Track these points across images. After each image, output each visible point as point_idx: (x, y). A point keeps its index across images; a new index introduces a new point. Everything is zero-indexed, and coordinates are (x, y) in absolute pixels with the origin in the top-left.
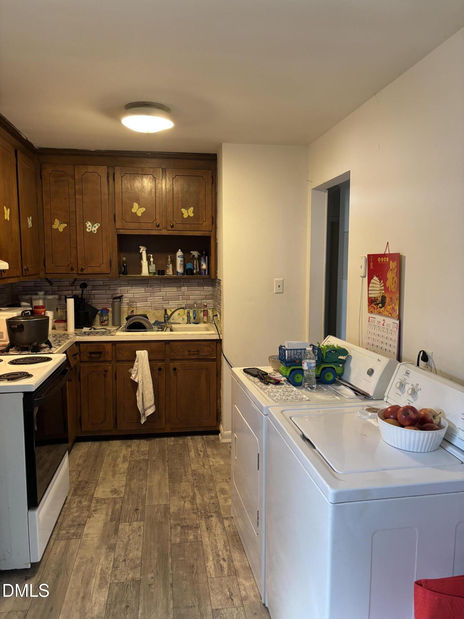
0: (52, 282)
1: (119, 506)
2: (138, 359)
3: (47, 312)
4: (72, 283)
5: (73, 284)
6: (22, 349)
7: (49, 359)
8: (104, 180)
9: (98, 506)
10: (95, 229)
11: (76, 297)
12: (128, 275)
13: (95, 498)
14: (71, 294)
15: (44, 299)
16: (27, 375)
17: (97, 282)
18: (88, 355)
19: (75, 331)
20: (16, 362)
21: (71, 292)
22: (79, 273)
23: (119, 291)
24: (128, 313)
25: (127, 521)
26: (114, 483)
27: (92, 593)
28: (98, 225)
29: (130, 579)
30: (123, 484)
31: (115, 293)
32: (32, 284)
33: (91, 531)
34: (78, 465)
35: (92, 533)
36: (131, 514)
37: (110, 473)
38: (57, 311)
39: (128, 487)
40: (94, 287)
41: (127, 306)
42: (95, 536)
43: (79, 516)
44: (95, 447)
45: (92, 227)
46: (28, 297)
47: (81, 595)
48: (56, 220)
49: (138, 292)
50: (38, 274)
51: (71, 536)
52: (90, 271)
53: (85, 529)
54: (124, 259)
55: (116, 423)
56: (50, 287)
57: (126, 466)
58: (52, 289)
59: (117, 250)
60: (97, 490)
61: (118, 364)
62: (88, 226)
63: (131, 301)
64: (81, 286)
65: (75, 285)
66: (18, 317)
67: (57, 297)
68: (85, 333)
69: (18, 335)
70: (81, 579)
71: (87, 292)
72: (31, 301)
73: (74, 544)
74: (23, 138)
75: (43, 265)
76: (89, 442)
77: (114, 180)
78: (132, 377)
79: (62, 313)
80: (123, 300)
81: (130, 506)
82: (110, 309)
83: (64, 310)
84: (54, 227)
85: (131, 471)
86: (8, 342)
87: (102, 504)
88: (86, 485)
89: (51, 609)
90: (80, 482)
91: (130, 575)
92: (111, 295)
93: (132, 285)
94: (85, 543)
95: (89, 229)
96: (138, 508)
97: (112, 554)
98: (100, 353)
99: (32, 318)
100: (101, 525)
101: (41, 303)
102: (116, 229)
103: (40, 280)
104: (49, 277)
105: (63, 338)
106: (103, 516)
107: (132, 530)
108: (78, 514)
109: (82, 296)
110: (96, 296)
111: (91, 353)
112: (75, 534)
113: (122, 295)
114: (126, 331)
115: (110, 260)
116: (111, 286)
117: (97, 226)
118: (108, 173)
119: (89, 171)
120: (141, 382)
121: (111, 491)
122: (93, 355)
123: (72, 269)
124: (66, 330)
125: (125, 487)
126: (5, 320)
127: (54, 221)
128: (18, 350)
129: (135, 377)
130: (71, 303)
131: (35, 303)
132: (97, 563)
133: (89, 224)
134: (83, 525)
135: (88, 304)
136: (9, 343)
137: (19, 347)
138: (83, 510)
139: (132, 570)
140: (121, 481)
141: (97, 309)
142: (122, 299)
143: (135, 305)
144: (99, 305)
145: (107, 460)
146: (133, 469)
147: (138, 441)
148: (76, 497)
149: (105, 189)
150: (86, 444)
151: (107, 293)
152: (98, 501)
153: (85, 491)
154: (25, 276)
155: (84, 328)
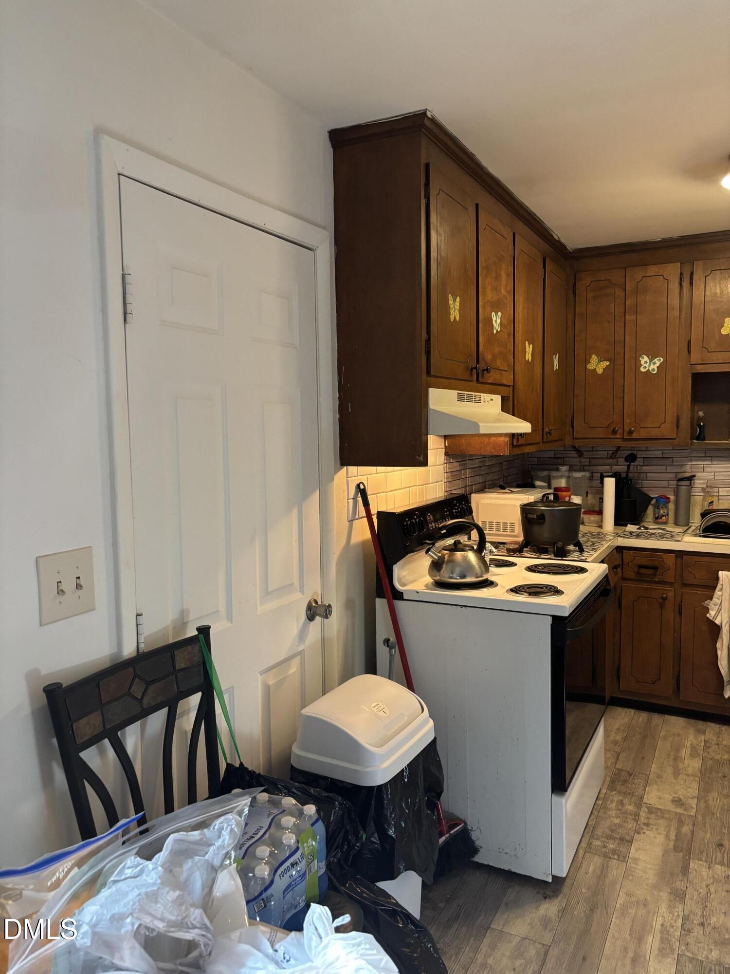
0: (581, 451)
1: (688, 829)
2: (722, 585)
3: (572, 497)
4: (613, 453)
5: (614, 455)
6: (541, 550)
7: (582, 570)
8: (674, 286)
9: (651, 819)
10: (655, 367)
11: (618, 475)
12: (705, 442)
13: (645, 803)
14: (610, 471)
15: (568, 477)
16: (555, 591)
17: (651, 452)
18: (636, 570)
19: (614, 529)
20: (535, 569)
21: (608, 467)
22: (625, 437)
23: (688, 468)
24: (703, 506)
25: (704, 859)
26: (677, 787)
27: (648, 958)
28: (660, 360)
29: (713, 959)
30: (694, 795)
31: (682, 470)
32: (551, 454)
33: (641, 856)
34: (615, 743)
35: (644, 861)
36: (711, 850)
37: (670, 770)
38: (587, 496)
39: (702, 802)
40: (648, 461)
41: (702, 494)
42: (649, 867)
43: (620, 826)
44: (641, 719)
45: (649, 365)
46: (545, 473)
47: (631, 954)
48: (593, 356)
49: (722, 470)
50: (562, 440)
51: (611, 854)
52: (643, 434)
53: (633, 850)
54: (701, 414)
55: (678, 687)
56: (578, 460)
57: (696, 764)
58: (580, 462)
59: (690, 400)
60: (648, 791)
61: (686, 590)
62: (642, 362)
63: (708, 485)
64: (627, 459)
65: (617, 456)
66: (535, 502)
67: (587, 474)
68: (631, 533)
69: (536, 529)
70: (629, 929)
71: (635, 469)
72: (548, 481)
73: (616, 869)
74: (555, 239)
75: (570, 426)
76: (630, 710)
77: (691, 283)
78: (710, 614)
79: (594, 500)
80: (694, 483)
81: (708, 835)
82: (672, 497)
83: (598, 496)
84: (590, 367)
85: (707, 775)
86: (521, 539)
87: (658, 818)
88: (629, 778)
89: (584, 959)
90: (620, 770)
91: (713, 953)
92: (675, 474)
93: (712, 458)
94: (634, 873)
95: (645, 367)
96: (723, 843)
97: (680, 907)
98: (656, 568)
99: (556, 505)
100: (658, 851)
101: (563, 483)
102: (691, 365)
103: (563, 449)
104: (578, 444)
105: (597, 538)
106: (661, 839)
107: (713, 877)
108: (620, 821)
109: (627, 475)
110: (649, 475)
111: (640, 567)
112: (616, 852)
113: (693, 474)
114: (700, 536)
115: (678, 416)
116: (675, 459)
117: (658, 361)
118: (681, 274)
119: (648, 275)
120: (725, 625)
121: (673, 801)
122: (643, 571)
123: (614, 432)
124: (601, 527)
125: (696, 799)
126: (519, 506)
127: (591, 358)
128: (535, 552)
129: (716, 616)
130: (610, 484)
131: (556, 483)
132: (655, 912)
133: (644, 359)
134: (628, 841)
135: (636, 487)
136: (523, 541)
137: (536, 547)
138: (626, 818)
139: (717, 946)
140: (690, 787)
141: (651, 497)
142: (692, 481)
143: (716, 492)
144: (651, 490)
145: (663, 747)
146: (711, 773)
147: (718, 726)
148: (614, 792)
149: (675, 301)
150: (626, 712)
151: (668, 471)
152: (651, 810)
153: (628, 787)
154: (547, 442)
155: (629, 525)
